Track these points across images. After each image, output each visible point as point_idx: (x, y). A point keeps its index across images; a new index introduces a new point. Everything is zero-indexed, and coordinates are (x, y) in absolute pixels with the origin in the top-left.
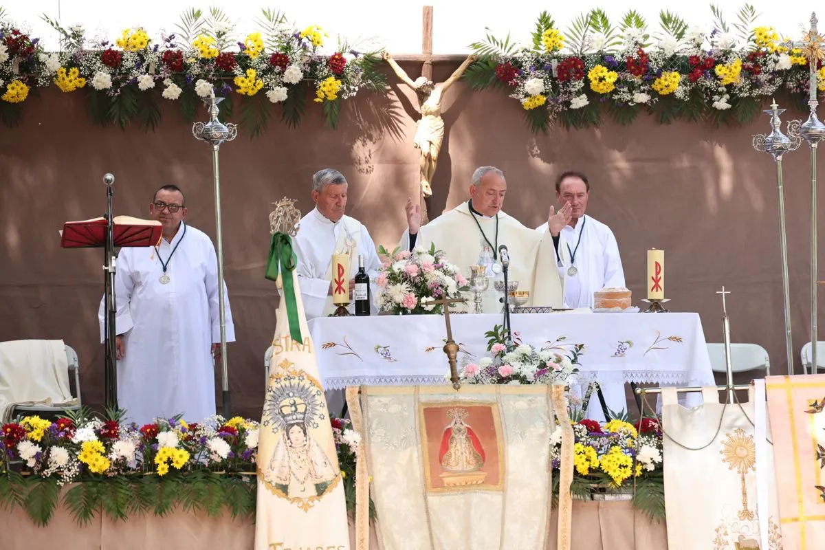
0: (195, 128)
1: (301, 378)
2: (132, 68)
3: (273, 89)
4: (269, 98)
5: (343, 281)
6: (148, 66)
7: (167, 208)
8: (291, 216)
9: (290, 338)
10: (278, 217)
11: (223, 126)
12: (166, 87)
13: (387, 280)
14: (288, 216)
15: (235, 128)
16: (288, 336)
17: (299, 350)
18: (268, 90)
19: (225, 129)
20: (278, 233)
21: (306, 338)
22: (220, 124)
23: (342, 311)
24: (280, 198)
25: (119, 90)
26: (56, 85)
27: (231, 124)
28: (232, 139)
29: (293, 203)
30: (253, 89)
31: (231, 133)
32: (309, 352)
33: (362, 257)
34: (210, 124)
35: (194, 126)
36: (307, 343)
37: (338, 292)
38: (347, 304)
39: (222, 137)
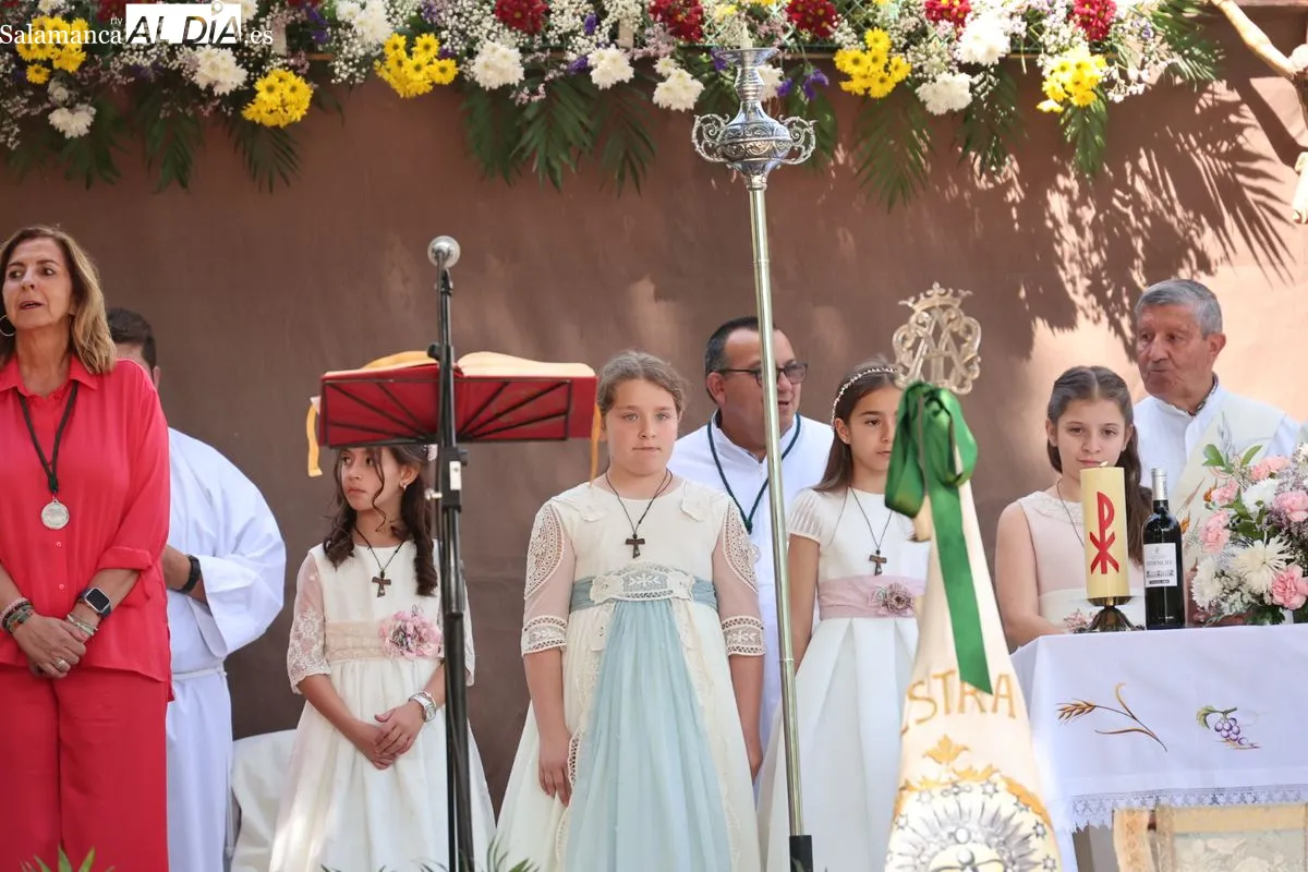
0: (700, 129)
1: (989, 789)
2: (575, 33)
3: (934, 80)
4: (925, 103)
5: (1113, 537)
6: (615, 26)
8: (954, 335)
9: (957, 675)
10: (918, 340)
11: (777, 125)
12: (662, 79)
13: (1228, 533)
14: (945, 337)
15: (810, 130)
16: (951, 672)
17: (983, 710)
18: (920, 82)
19: (783, 132)
20: (919, 385)
21: (1001, 677)
22: (767, 118)
23: (1111, 619)
24: (918, 289)
25: (541, 88)
26: (381, 79)
27: (798, 119)
28: (801, 160)
29: (959, 301)
30: (882, 80)
31: (799, 144)
32: (1012, 715)
33: (1160, 473)
34: (740, 118)
35: (697, 123)
36: (1003, 690)
37: (1099, 567)
38: (1123, 600)
39: (772, 153)
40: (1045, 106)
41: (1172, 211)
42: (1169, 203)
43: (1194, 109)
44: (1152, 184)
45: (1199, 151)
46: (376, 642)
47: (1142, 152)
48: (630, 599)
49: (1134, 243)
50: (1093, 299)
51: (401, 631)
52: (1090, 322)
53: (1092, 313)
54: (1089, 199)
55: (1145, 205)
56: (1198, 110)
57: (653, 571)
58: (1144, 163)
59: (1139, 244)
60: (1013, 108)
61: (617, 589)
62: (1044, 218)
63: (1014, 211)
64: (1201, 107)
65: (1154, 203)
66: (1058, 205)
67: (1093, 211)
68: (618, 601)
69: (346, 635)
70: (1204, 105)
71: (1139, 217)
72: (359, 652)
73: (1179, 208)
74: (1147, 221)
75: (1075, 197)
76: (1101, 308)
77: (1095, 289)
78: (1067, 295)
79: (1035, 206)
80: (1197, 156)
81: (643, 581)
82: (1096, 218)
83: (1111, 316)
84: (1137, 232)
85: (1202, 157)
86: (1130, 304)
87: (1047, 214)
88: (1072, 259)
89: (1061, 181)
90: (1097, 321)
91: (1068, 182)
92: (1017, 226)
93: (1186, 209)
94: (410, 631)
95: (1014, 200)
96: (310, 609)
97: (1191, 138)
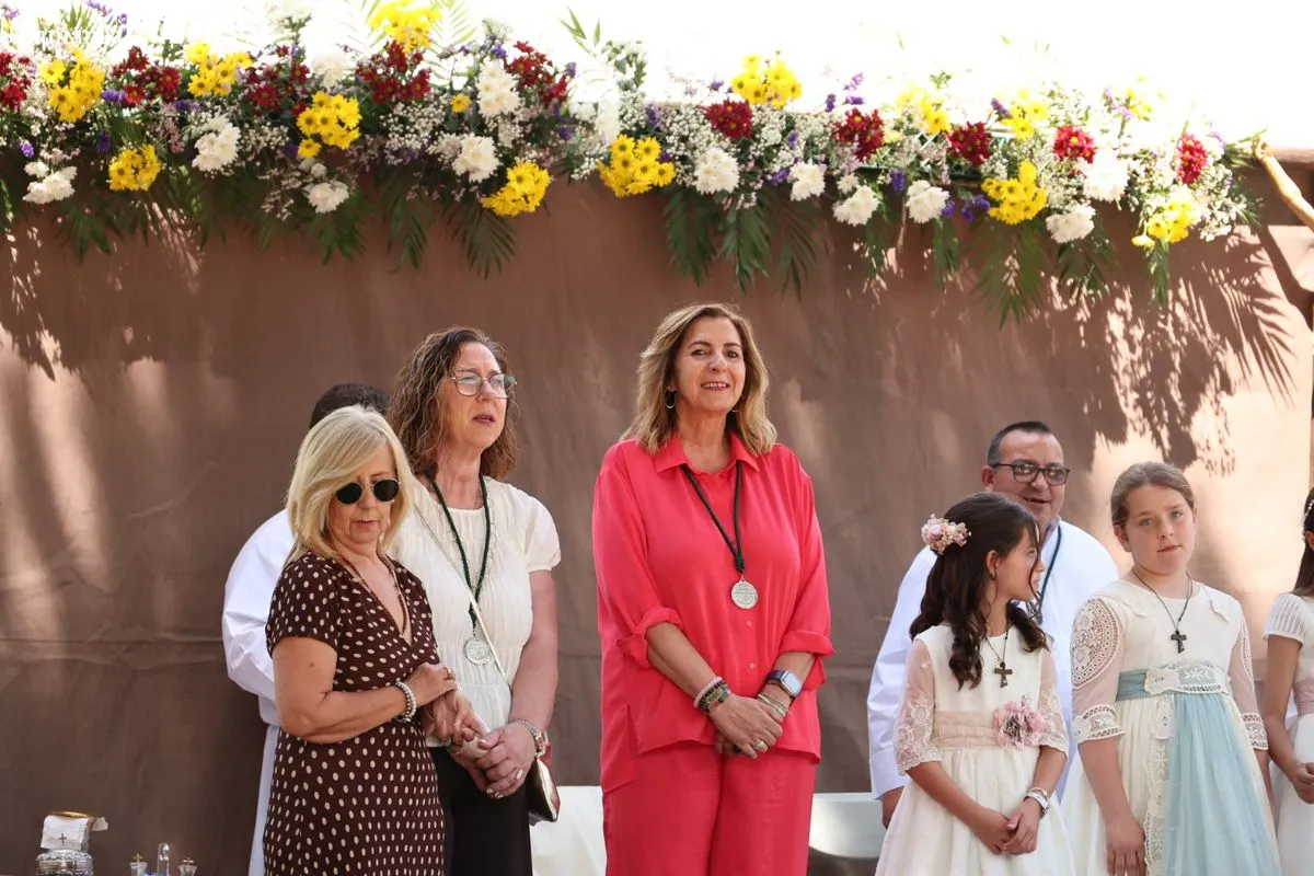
2: (777, 146)
3: (1066, 213)
4: (1050, 231)
6: (810, 143)
7: (1041, 475)
25: (752, 196)
30: (1027, 209)
40: (1139, 241)
41: (1203, 332)
42: (1201, 327)
43: (1224, 248)
44: (1188, 309)
45: (1226, 285)
46: (989, 732)
47: (1181, 282)
48: (1189, 692)
49: (1173, 356)
50: (1140, 411)
51: (1013, 722)
52: (1138, 434)
53: (1139, 426)
54: (1140, 320)
55: (1183, 326)
56: (1227, 249)
57: (1202, 667)
58: (1182, 292)
59: (1176, 358)
60: (1107, 241)
61: (1172, 682)
62: (1104, 335)
63: (1082, 329)
64: (1229, 246)
65: (1190, 326)
66: (1116, 324)
67: (1142, 331)
68: (1176, 693)
69: (959, 723)
70: (1232, 244)
71: (1178, 337)
72: (973, 740)
73: (1209, 330)
74: (1184, 340)
75: (1129, 319)
76: (1146, 421)
77: (1142, 402)
78: (1119, 407)
79: (1098, 323)
80: (1225, 289)
81: (1196, 675)
82: (1144, 337)
83: (1153, 428)
84: (1175, 348)
85: (1229, 290)
86: (1169, 418)
87: (1107, 331)
88: (1125, 371)
89: (1119, 303)
90: (1142, 433)
91: (1123, 304)
92: (1083, 343)
93: (1215, 331)
94: (1021, 721)
95: (1082, 319)
96: (922, 696)
97: (1221, 272)
